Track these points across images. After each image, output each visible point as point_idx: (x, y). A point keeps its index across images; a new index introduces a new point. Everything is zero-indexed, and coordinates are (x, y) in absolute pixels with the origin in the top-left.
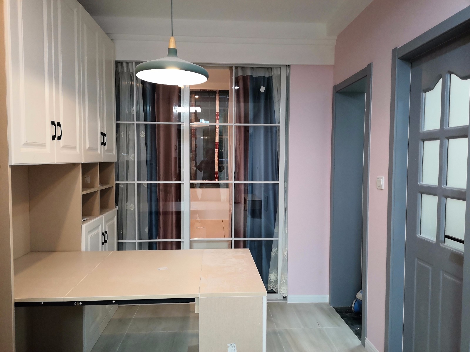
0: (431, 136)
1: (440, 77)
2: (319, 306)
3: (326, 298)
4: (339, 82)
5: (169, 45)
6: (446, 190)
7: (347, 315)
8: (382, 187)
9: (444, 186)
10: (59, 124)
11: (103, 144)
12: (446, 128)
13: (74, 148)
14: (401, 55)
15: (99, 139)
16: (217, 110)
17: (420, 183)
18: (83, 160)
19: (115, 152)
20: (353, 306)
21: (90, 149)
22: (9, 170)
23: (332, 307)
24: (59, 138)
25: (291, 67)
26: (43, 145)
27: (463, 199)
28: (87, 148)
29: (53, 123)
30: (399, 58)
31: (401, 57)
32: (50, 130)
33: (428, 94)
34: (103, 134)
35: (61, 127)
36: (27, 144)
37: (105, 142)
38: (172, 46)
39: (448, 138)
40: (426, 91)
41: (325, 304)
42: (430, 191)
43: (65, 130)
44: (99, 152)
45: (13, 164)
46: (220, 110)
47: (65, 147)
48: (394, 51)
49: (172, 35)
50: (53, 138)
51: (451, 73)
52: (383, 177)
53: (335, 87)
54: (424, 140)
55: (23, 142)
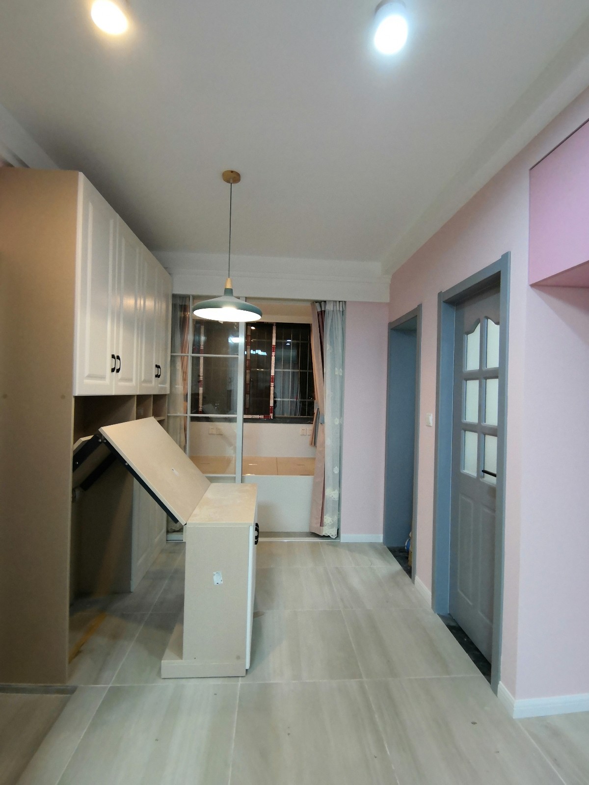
0: (472, 376)
1: (478, 321)
2: (373, 546)
3: (379, 538)
4: (394, 319)
5: (226, 285)
6: (485, 427)
7: (401, 554)
8: (430, 424)
9: (483, 424)
10: (118, 358)
11: (158, 376)
12: (484, 369)
13: (130, 380)
14: (446, 298)
15: (154, 371)
16: (274, 343)
17: (464, 421)
18: (138, 393)
19: (168, 386)
20: (406, 545)
21: (145, 381)
22: (73, 400)
23: (385, 546)
24: (118, 371)
25: (347, 303)
26: (103, 378)
27: (496, 436)
28: (142, 380)
29: (113, 356)
30: (444, 302)
31: (446, 300)
32: (109, 363)
33: (470, 336)
34: (158, 367)
35: (120, 360)
36: (90, 377)
37: (159, 374)
38: (229, 286)
39: (486, 378)
40: (468, 333)
41: (379, 544)
42: (471, 428)
43: (123, 364)
44: (153, 383)
45: (76, 395)
46: (276, 343)
47: (123, 379)
48: (440, 295)
49: (229, 276)
50: (113, 370)
51: (487, 318)
52: (432, 414)
53: (390, 324)
54: (466, 380)
55: (87, 373)
